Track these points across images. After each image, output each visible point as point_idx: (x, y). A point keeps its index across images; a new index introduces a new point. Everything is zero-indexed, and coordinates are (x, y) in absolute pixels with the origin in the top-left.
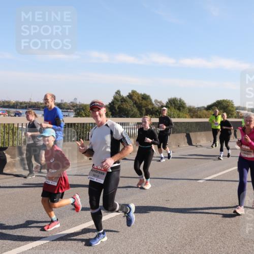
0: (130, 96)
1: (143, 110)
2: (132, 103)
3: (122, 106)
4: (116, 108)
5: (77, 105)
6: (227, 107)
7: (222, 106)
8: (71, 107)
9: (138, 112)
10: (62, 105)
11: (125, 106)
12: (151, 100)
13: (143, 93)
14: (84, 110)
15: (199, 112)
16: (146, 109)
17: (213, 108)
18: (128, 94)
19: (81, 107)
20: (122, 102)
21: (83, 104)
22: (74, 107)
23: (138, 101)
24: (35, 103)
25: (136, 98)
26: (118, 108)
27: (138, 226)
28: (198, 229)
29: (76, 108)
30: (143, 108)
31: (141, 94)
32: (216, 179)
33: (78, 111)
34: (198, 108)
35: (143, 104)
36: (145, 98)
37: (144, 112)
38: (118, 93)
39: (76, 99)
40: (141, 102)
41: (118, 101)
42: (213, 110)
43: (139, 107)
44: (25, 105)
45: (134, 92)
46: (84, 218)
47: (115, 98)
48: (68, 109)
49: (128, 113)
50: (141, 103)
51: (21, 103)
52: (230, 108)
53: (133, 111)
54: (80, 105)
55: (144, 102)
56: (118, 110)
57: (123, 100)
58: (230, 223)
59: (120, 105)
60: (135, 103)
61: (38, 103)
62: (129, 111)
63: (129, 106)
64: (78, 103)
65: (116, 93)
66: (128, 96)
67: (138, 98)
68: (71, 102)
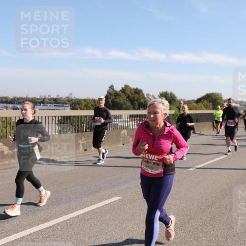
0: (123, 90)
1: (135, 104)
2: (125, 97)
3: (115, 100)
4: (110, 102)
5: (72, 99)
6: (216, 100)
7: (211, 99)
8: (67, 102)
9: (131, 106)
10: (58, 100)
11: (118, 100)
12: (143, 95)
13: (135, 88)
14: (79, 104)
16: (138, 103)
17: (202, 100)
18: (121, 89)
19: (76, 102)
20: (115, 96)
21: (78, 99)
22: (69, 101)
23: (130, 95)
24: (32, 98)
25: (129, 92)
26: (112, 102)
27: (131, 212)
28: (189, 214)
29: (71, 102)
30: (136, 102)
31: (134, 89)
32: (206, 167)
33: (73, 105)
35: (136, 98)
36: (138, 92)
37: (137, 106)
38: (112, 87)
39: (71, 94)
40: (133, 95)
41: (111, 95)
42: (202, 102)
43: (132, 101)
44: (22, 100)
45: (126, 86)
46: (80, 205)
47: (109, 92)
48: (64, 104)
49: (121, 107)
50: (134, 98)
51: (19, 99)
52: (218, 101)
53: (126, 104)
54: (76, 100)
55: (136, 96)
56: (111, 104)
57: (117, 94)
58: (219, 208)
59: (113, 99)
60: (128, 97)
61: (35, 98)
62: (123, 104)
63: (122, 100)
64: (73, 98)
65: (110, 87)
66: (121, 90)
67: (131, 92)
68: (67, 97)
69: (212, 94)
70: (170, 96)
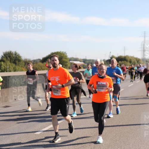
52: (64, 60)
69: (57, 53)
70: (14, 55)
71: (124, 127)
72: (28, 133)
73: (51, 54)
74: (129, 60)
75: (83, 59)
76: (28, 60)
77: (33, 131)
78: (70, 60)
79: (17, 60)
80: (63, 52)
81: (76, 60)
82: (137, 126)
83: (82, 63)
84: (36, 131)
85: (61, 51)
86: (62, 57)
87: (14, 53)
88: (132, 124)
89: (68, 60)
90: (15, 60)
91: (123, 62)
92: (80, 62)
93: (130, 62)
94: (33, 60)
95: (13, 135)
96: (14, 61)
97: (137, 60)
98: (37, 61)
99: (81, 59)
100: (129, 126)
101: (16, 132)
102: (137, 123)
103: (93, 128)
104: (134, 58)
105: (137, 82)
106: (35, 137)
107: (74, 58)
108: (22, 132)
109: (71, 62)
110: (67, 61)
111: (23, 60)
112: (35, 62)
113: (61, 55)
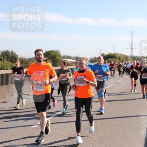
7: (50, 56)
15: (30, 62)
34: (30, 59)
52: (58, 58)
69: (51, 51)
70: (11, 54)
71: (114, 119)
72: (25, 127)
73: (46, 53)
74: (118, 57)
75: (75, 57)
76: (23, 58)
77: (29, 125)
78: (64, 57)
79: (13, 59)
80: (56, 51)
81: (69, 57)
82: (126, 118)
83: (75, 61)
84: (32, 125)
85: (54, 50)
86: (56, 55)
87: (11, 52)
88: (122, 116)
89: (62, 58)
90: (12, 59)
91: (112, 59)
92: (73, 59)
93: (119, 59)
94: (28, 59)
95: (10, 129)
96: (10, 59)
97: (125, 57)
98: (32, 60)
99: (73, 57)
100: (119, 119)
101: (14, 126)
102: (126, 116)
103: (86, 121)
104: (123, 55)
105: (126, 77)
106: (31, 130)
107: (67, 56)
108: (19, 126)
109: (64, 59)
110: (60, 59)
111: (20, 58)
112: (30, 60)
113: (54, 53)
